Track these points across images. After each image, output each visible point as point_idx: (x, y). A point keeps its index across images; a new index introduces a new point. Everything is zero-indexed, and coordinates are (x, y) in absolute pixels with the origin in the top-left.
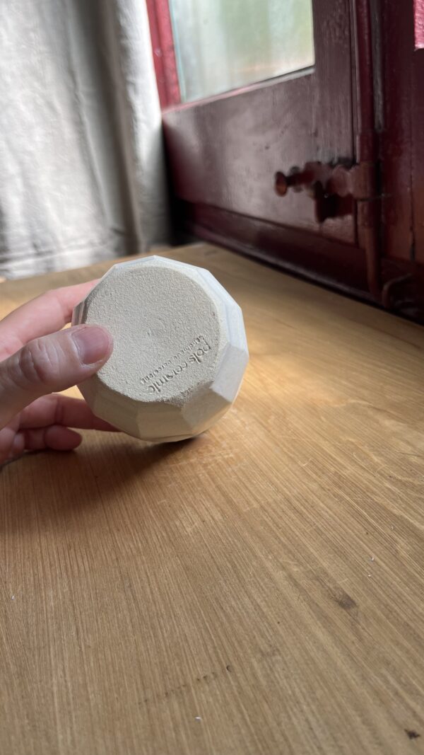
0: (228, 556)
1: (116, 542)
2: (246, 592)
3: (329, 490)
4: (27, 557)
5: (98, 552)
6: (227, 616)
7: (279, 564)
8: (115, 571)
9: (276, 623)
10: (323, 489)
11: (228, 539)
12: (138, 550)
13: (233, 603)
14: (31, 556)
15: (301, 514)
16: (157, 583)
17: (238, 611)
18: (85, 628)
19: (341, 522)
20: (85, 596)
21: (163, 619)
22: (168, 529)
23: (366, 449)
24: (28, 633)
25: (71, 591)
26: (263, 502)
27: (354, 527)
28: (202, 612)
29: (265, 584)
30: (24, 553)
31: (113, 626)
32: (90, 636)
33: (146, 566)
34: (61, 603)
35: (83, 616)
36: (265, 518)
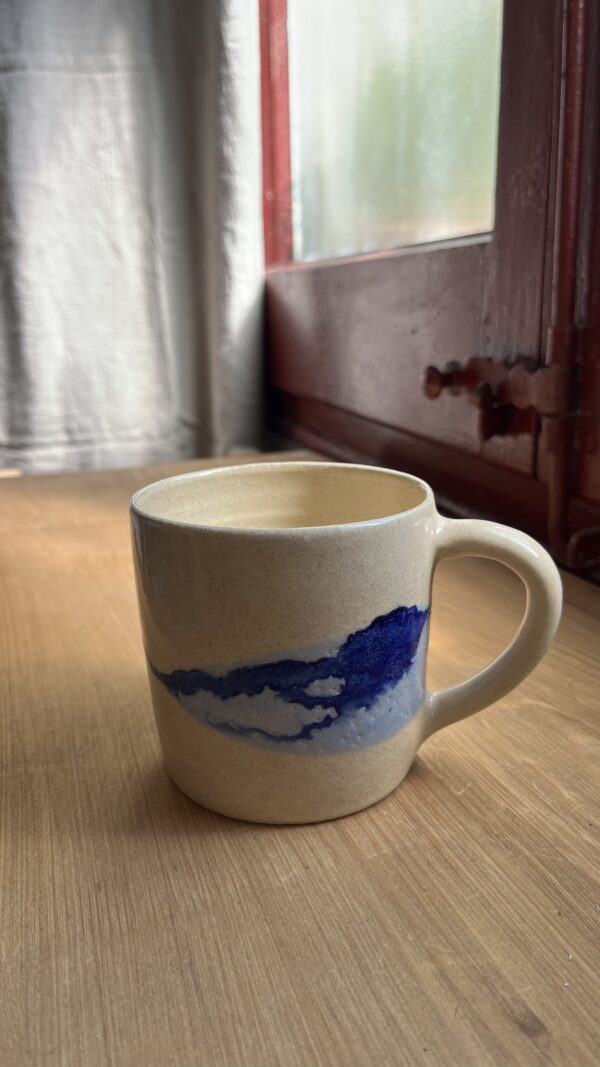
0: (344, 928)
1: (171, 885)
2: (373, 992)
3: (498, 837)
4: (31, 898)
5: (142, 902)
6: (342, 1029)
7: (423, 950)
8: (168, 937)
9: (421, 1050)
10: (489, 833)
11: (344, 900)
12: (204, 903)
13: (353, 1010)
14: (37, 898)
15: (455, 870)
16: (233, 963)
17: (360, 1023)
18: (117, 1029)
19: (518, 891)
20: (119, 973)
21: (241, 1025)
22: (252, 875)
23: (551, 777)
24: (27, 1025)
25: (97, 963)
26: (397, 846)
27: (539, 901)
28: (304, 1020)
29: (402, 982)
30: (27, 893)
31: (162, 1029)
32: (125, 1043)
33: (217, 932)
34: (82, 983)
35: (115, 1009)
36: (400, 870)
